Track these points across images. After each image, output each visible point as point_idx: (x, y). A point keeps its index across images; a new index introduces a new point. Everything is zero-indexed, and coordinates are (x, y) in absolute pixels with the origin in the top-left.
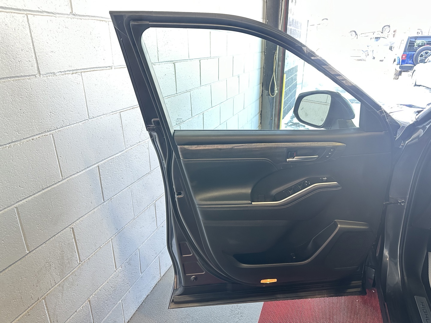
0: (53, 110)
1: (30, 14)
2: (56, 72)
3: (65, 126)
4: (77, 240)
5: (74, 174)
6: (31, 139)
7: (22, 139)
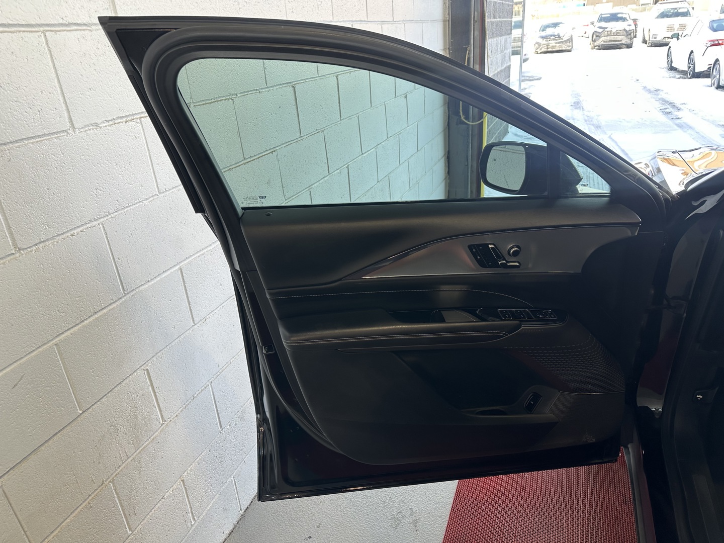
0: (101, 185)
1: (49, 31)
2: (99, 121)
3: (122, 209)
4: (155, 387)
5: (142, 285)
6: (69, 234)
7: (55, 236)
